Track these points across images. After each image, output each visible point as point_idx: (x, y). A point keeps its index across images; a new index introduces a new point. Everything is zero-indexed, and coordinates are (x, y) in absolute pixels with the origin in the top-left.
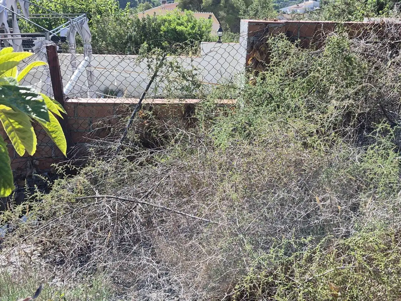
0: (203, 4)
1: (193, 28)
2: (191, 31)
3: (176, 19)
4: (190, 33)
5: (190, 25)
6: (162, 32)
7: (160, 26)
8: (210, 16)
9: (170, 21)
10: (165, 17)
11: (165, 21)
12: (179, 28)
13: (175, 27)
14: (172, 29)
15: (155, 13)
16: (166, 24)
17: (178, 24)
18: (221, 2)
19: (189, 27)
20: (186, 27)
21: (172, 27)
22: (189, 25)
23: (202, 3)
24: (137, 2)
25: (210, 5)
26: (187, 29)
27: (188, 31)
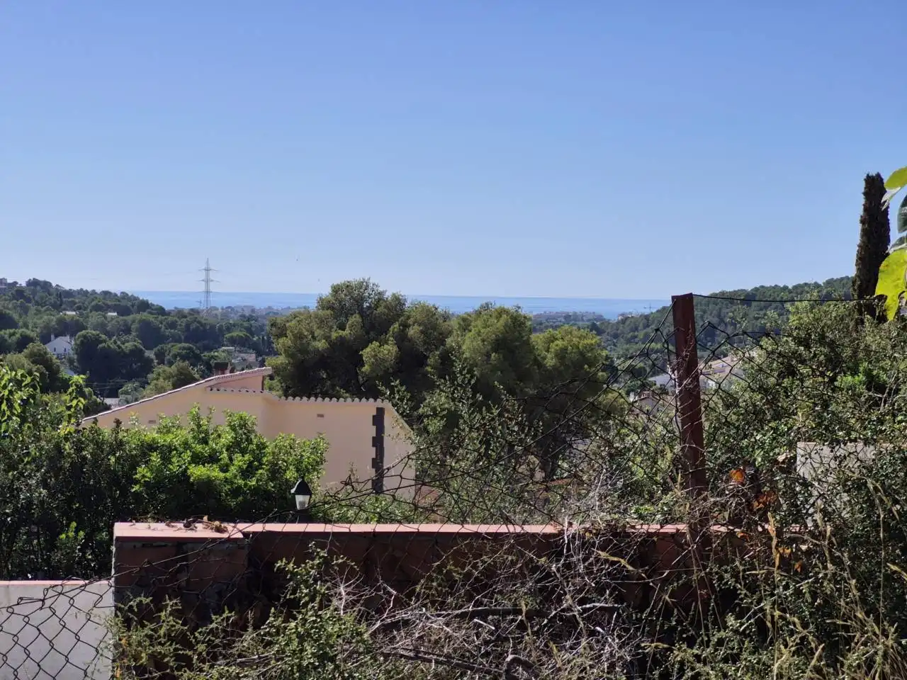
0: (366, 368)
1: (247, 472)
2: (241, 482)
3: (191, 441)
4: (239, 487)
5: (240, 461)
6: (136, 488)
7: (134, 467)
8: (380, 412)
9: (170, 448)
10: (152, 434)
11: (151, 447)
12: (197, 472)
13: (187, 468)
14: (173, 476)
15: (118, 423)
16: (155, 458)
17: (197, 459)
18: (429, 361)
19: (233, 469)
20: (224, 469)
21: (174, 468)
22: (236, 462)
23: (363, 365)
24: (152, 360)
25: (391, 370)
26: (228, 475)
27: (232, 483)
